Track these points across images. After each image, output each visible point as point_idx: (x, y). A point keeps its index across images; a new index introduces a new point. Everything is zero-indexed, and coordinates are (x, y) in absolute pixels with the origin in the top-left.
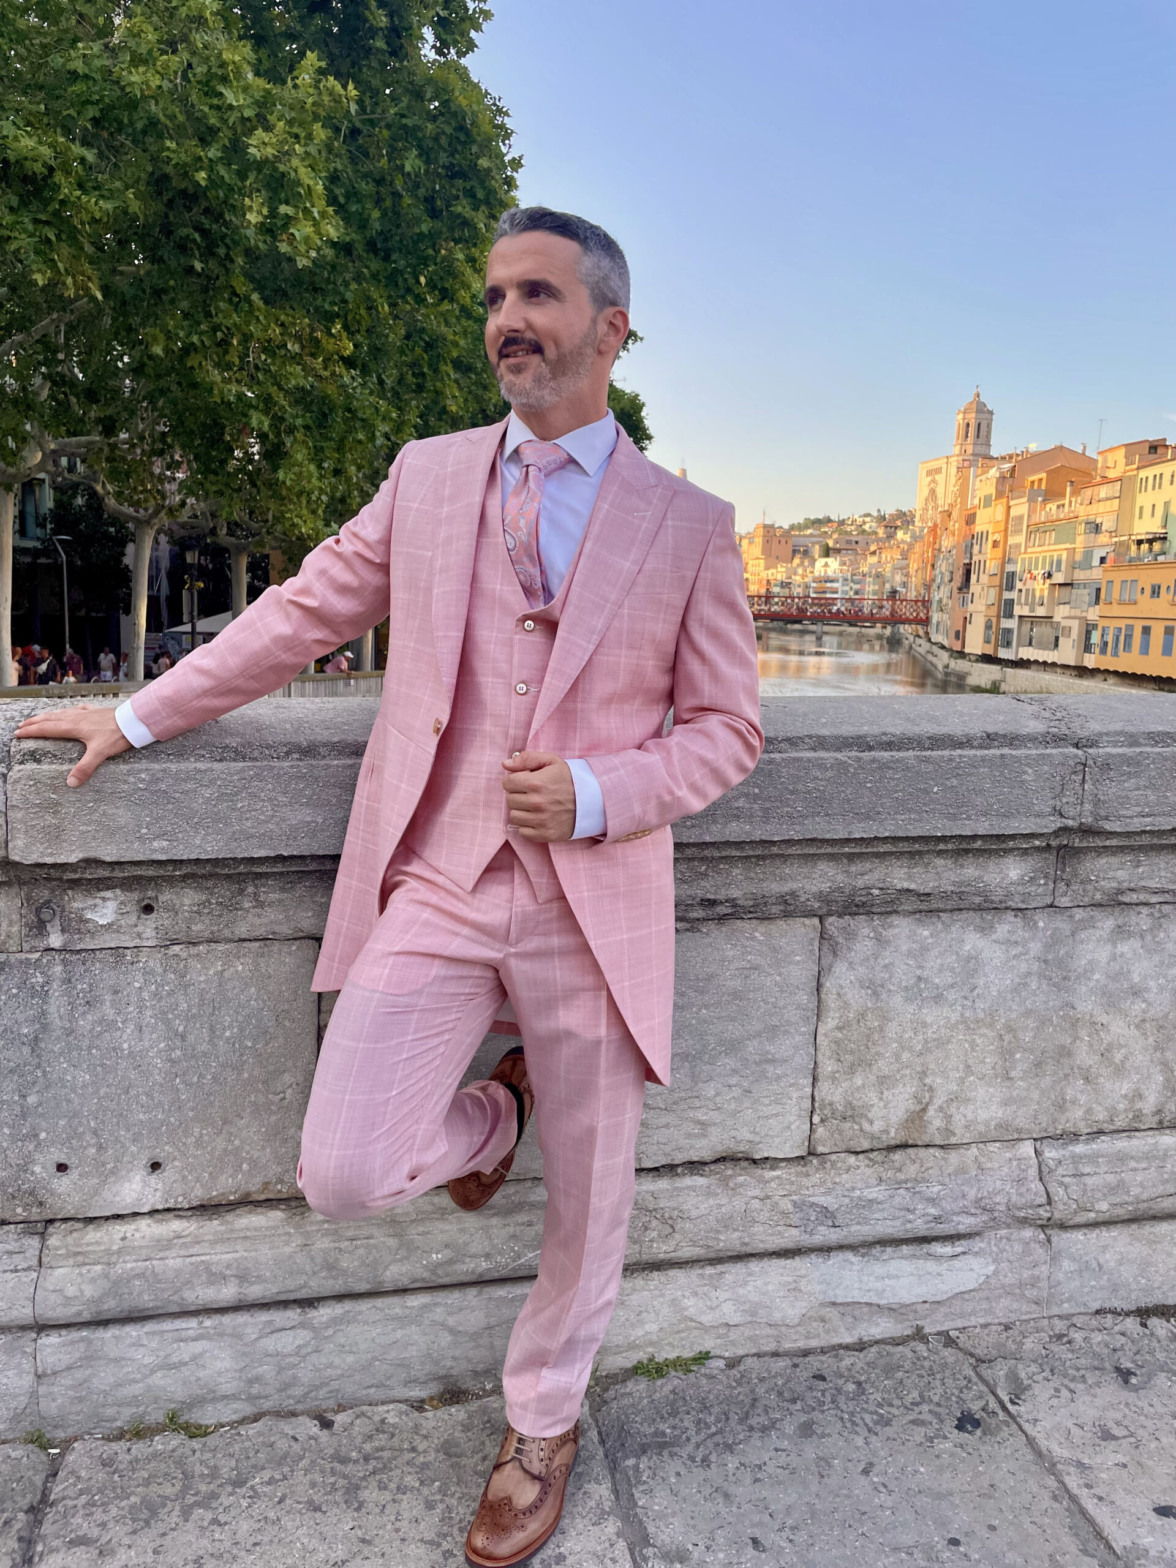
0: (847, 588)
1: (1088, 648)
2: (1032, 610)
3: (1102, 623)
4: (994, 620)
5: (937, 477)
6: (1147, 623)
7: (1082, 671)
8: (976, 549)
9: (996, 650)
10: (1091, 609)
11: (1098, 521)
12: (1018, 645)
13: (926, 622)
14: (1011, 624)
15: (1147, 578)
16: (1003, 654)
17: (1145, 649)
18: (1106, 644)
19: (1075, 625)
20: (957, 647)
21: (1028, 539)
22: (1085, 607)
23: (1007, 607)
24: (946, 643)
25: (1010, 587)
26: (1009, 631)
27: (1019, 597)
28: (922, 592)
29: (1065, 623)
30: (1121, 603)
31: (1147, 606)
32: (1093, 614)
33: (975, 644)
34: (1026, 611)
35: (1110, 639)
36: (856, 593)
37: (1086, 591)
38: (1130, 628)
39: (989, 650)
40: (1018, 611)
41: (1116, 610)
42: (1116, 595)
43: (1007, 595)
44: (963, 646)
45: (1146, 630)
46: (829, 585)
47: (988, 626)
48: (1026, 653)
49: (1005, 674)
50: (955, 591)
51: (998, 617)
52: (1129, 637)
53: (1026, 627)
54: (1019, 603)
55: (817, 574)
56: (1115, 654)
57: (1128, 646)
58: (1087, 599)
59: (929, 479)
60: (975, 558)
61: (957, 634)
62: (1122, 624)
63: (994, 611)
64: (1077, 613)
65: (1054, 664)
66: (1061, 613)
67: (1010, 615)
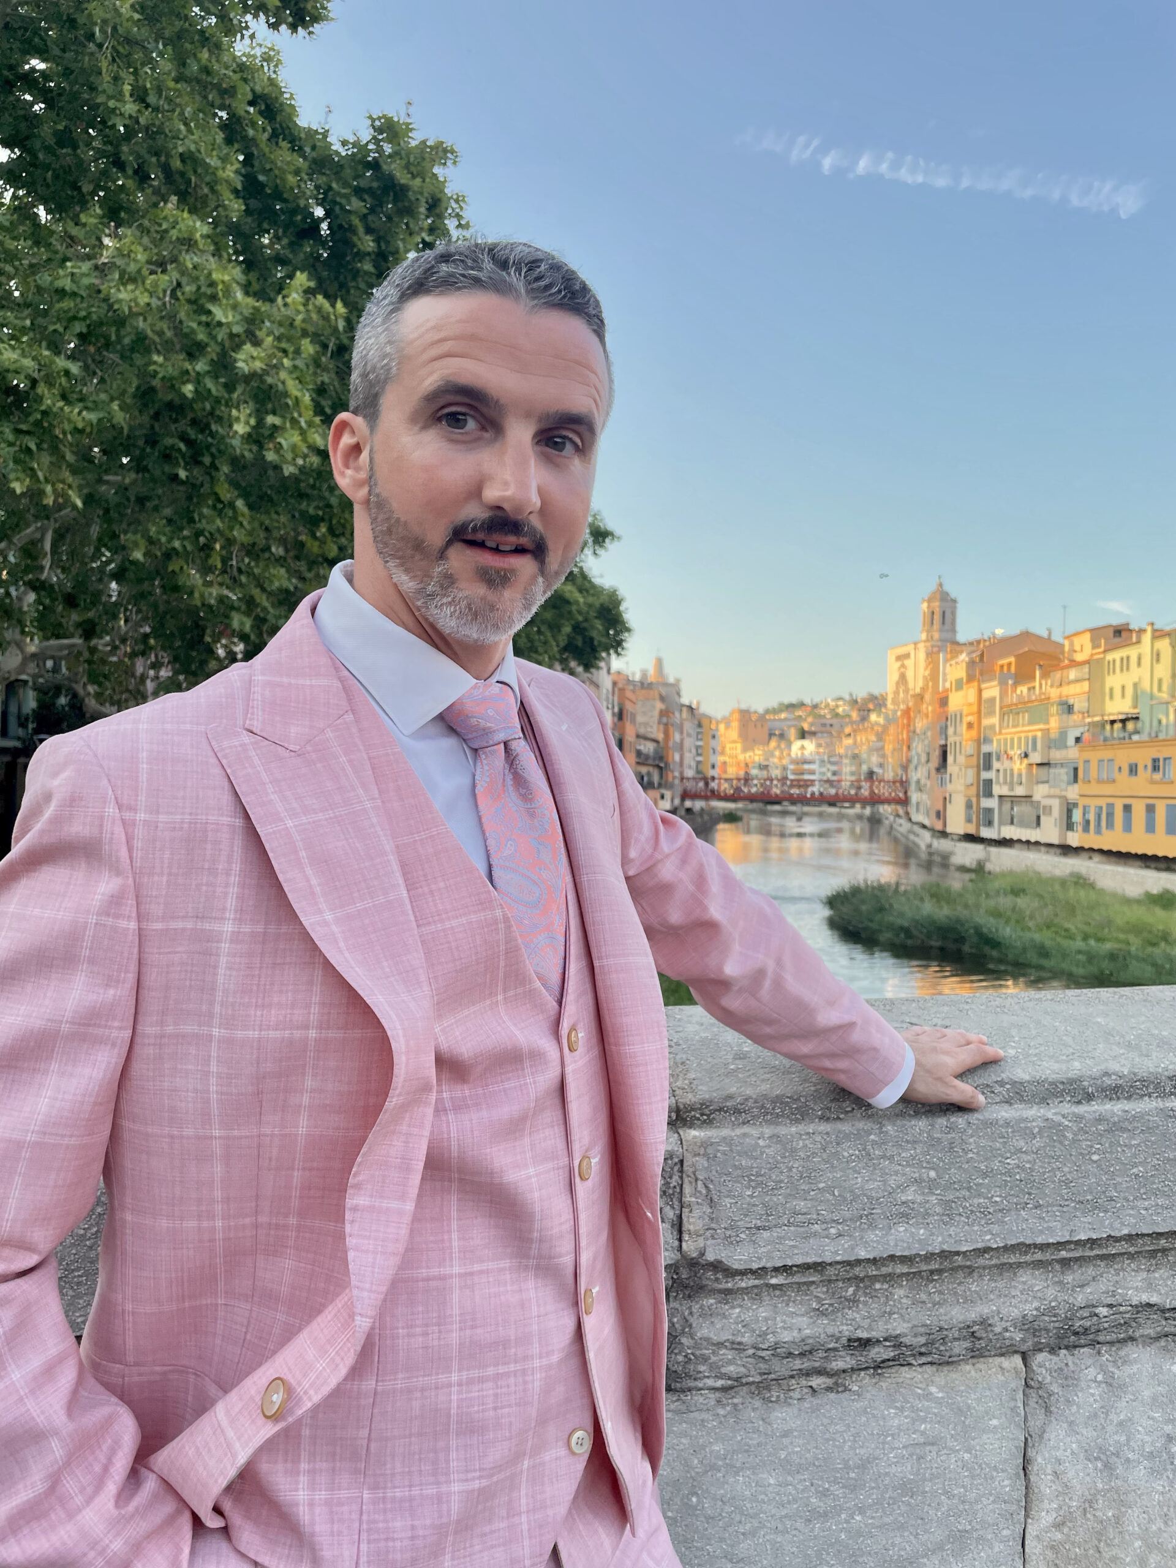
0: (824, 770)
1: (1070, 826)
2: (1012, 789)
3: (1082, 802)
4: (974, 800)
5: (906, 662)
6: (1128, 801)
7: (1066, 850)
8: (950, 731)
9: (978, 829)
10: (1070, 788)
11: (1071, 702)
12: (1001, 823)
13: (905, 802)
14: (992, 803)
15: (1124, 756)
16: (986, 833)
17: (1128, 827)
18: (1088, 822)
19: (1055, 804)
20: (939, 826)
21: (1002, 719)
22: (1064, 785)
23: (987, 788)
24: (927, 822)
25: (988, 767)
26: (989, 811)
27: (998, 777)
28: (900, 772)
29: (1046, 802)
30: (1099, 781)
31: (1126, 784)
32: (1073, 793)
33: (957, 823)
34: (1005, 791)
35: (1092, 817)
36: (834, 773)
37: (1063, 771)
38: (1111, 806)
39: (971, 829)
40: (997, 790)
41: (1095, 789)
42: (1093, 773)
43: (985, 775)
44: (945, 825)
45: (1127, 808)
46: (806, 767)
47: (969, 806)
48: (1009, 832)
49: (988, 854)
50: (933, 772)
51: (978, 796)
52: (1110, 815)
53: (1007, 806)
54: (998, 782)
55: (793, 755)
56: (1098, 831)
57: (1110, 825)
58: (1065, 778)
59: (899, 664)
60: (951, 740)
61: (938, 814)
62: (1103, 802)
63: (973, 791)
64: (1057, 791)
65: (1037, 843)
66: (1040, 792)
67: (989, 794)
